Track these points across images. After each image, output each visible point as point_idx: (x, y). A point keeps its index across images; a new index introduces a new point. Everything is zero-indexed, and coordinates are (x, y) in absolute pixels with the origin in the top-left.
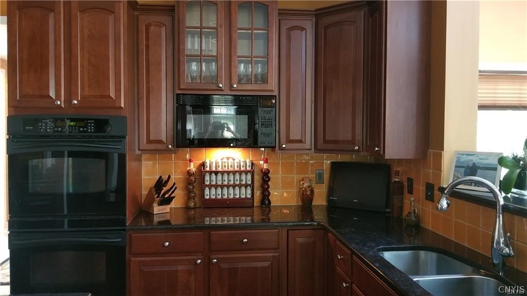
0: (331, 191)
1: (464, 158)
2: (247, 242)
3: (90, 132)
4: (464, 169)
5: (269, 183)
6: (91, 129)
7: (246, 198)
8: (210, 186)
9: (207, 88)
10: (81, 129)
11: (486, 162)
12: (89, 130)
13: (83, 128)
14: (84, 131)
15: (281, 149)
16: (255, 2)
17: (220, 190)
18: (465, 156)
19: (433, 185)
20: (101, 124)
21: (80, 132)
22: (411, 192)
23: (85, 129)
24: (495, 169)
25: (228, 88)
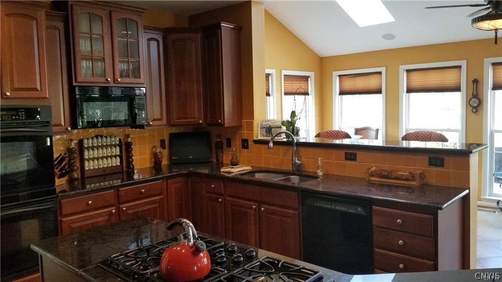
0: (171, 154)
1: (264, 123)
2: (144, 192)
3: (21, 120)
4: (265, 129)
5: (132, 152)
6: (22, 117)
7: (117, 166)
8: (89, 160)
9: (98, 81)
10: (14, 117)
11: (275, 124)
12: (21, 118)
13: (15, 116)
14: (16, 119)
15: (148, 125)
16: (128, 19)
17: (97, 162)
18: (264, 122)
19: (248, 140)
20: (31, 112)
21: (13, 120)
22: (229, 145)
23: (17, 117)
24: (281, 127)
25: (112, 82)
